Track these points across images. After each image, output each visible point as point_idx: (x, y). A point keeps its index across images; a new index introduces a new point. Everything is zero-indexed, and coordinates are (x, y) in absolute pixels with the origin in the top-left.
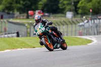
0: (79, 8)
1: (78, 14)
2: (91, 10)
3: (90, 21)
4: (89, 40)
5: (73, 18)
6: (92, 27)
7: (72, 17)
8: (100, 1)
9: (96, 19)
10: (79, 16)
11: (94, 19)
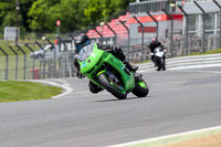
0: (31, 18)
1: (29, 30)
2: (58, 23)
3: (57, 46)
4: (55, 88)
5: (20, 41)
6: (60, 59)
7: (17, 39)
8: (78, 3)
9: (70, 42)
10: (33, 35)
11: (65, 42)
